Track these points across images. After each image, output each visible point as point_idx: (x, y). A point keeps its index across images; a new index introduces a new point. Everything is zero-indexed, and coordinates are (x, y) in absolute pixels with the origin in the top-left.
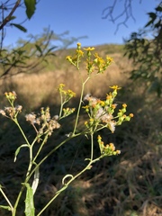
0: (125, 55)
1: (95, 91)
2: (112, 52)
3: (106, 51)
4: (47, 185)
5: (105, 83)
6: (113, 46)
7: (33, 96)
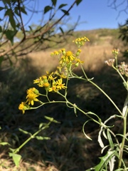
0: (120, 37)
1: (92, 66)
2: (104, 35)
3: (100, 34)
4: (58, 134)
5: (100, 60)
6: (106, 30)
7: (43, 68)
